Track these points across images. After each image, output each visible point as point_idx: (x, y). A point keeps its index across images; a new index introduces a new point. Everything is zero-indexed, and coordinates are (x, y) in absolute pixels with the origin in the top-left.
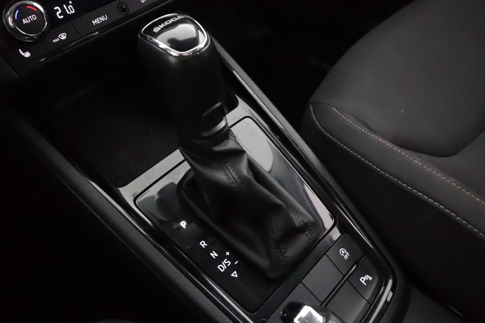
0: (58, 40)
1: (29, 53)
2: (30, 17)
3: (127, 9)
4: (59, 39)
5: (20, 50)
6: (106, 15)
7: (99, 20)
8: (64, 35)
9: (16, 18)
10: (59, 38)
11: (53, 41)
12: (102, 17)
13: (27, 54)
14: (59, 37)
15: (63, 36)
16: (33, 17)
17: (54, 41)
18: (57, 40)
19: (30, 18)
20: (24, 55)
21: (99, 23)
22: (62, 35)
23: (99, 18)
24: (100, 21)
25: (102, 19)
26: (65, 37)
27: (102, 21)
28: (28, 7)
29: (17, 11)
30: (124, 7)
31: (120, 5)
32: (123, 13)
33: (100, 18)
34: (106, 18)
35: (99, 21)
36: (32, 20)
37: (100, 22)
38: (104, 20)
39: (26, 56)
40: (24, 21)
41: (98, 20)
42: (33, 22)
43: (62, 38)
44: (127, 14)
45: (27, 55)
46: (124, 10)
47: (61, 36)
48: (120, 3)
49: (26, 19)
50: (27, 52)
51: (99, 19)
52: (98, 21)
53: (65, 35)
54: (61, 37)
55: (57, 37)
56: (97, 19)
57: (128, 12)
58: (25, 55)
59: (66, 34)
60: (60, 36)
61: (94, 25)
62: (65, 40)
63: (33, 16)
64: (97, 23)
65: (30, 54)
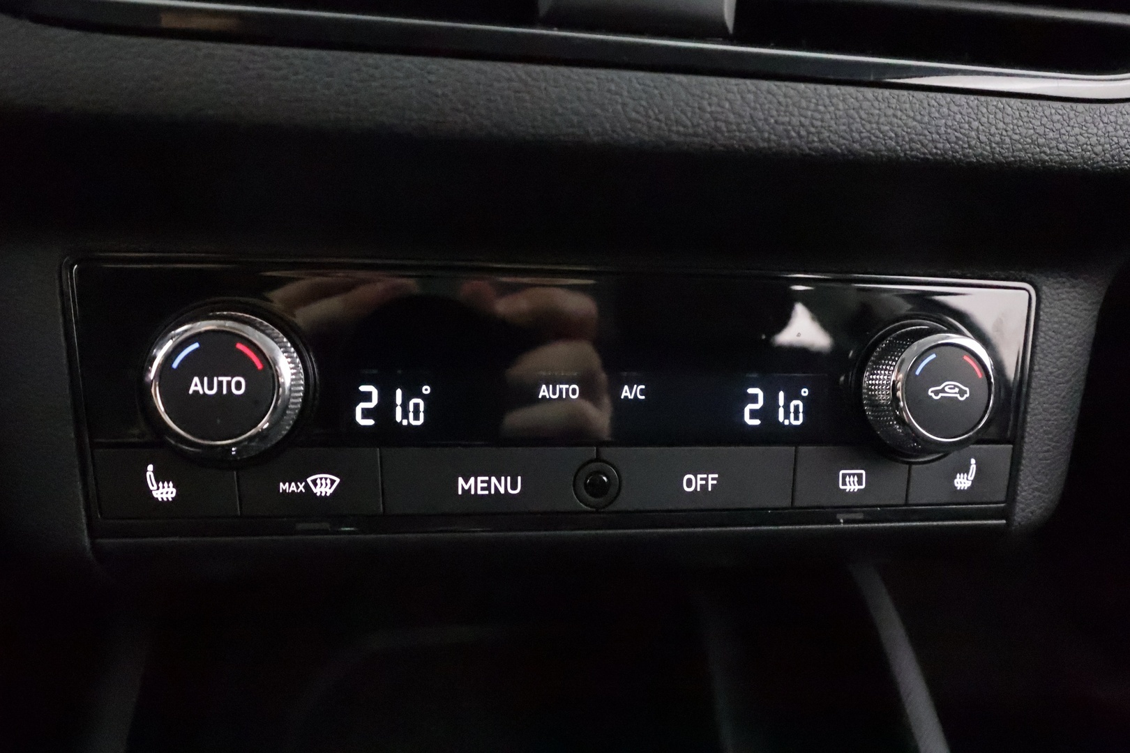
0: (298, 487)
1: (174, 491)
2: (225, 379)
3: (613, 491)
4: (307, 487)
5: (150, 467)
6: (519, 478)
7: (485, 485)
8: (328, 481)
9: (175, 365)
10: (307, 483)
11: (281, 484)
12: (503, 478)
13: (166, 489)
14: (309, 480)
15: (324, 485)
16: (236, 385)
17: (283, 487)
18: (293, 488)
19: (220, 383)
20: (151, 488)
21: (480, 492)
22: (321, 479)
23: (490, 479)
24: (488, 488)
25: (501, 485)
26: (330, 492)
27: (493, 492)
28: (240, 346)
29: (196, 345)
30: (605, 478)
31: (593, 466)
32: (591, 499)
33: (494, 480)
34: (514, 487)
35: (483, 489)
36: (225, 392)
37: (487, 492)
38: (502, 491)
39: (157, 494)
40: (196, 385)
41: (483, 482)
42: (224, 400)
43: (317, 491)
44: (607, 506)
45: (165, 492)
46: (597, 489)
47: (318, 481)
48: (598, 459)
49: (206, 379)
50: (171, 484)
51: (489, 482)
52: (480, 485)
53: (333, 482)
54: (315, 485)
55: (303, 479)
56: (480, 479)
57: (611, 503)
58: (158, 488)
59: (338, 480)
60: (314, 482)
61: (460, 492)
62: (324, 499)
63: (236, 379)
64: (473, 492)
65: (174, 495)
